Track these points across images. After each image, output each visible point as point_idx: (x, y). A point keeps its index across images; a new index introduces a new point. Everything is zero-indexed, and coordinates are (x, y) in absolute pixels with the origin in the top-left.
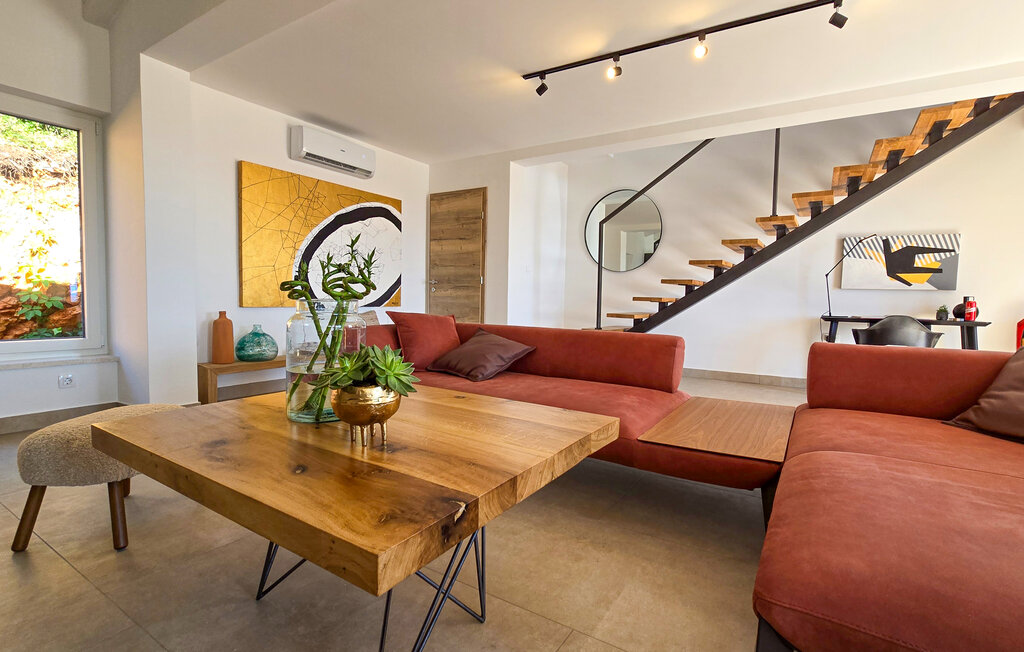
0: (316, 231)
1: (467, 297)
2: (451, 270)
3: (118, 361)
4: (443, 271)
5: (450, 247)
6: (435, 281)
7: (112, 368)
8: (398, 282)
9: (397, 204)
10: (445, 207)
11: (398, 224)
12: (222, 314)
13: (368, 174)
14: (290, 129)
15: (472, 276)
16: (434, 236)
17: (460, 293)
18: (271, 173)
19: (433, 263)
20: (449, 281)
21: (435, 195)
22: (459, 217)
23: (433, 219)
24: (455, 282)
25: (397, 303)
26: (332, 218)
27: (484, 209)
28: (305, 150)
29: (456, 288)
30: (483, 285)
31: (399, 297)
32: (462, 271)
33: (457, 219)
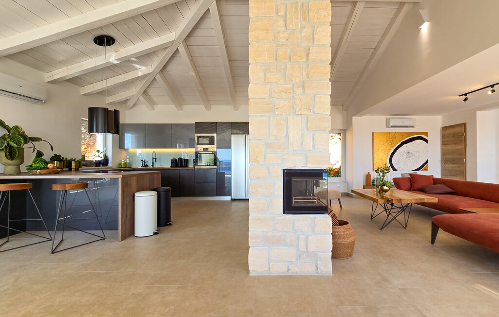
0: (395, 148)
1: (458, 167)
2: (451, 157)
3: (347, 183)
4: (448, 157)
5: (450, 147)
6: (445, 161)
7: (346, 184)
8: (427, 162)
9: (426, 134)
10: (448, 132)
11: (426, 141)
12: (369, 173)
13: (413, 127)
14: (387, 120)
15: (461, 159)
16: (444, 143)
17: (455, 166)
18: (381, 133)
19: (444, 153)
20: (450, 161)
21: (444, 127)
22: (454, 135)
23: (443, 137)
24: (453, 161)
25: (426, 169)
26: (400, 143)
27: (465, 132)
28: (391, 125)
29: (453, 163)
30: (465, 163)
31: (427, 167)
32: (456, 157)
33: (453, 136)
